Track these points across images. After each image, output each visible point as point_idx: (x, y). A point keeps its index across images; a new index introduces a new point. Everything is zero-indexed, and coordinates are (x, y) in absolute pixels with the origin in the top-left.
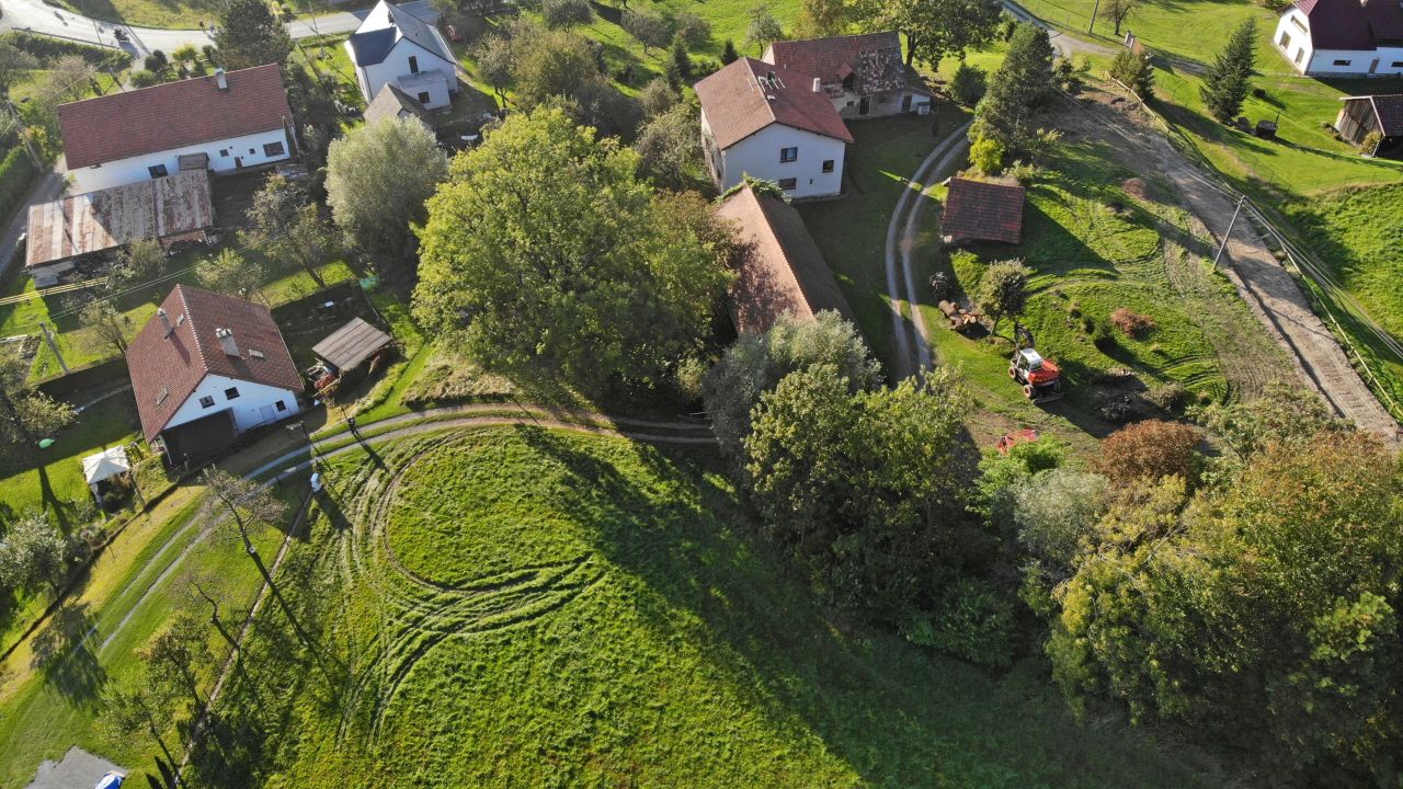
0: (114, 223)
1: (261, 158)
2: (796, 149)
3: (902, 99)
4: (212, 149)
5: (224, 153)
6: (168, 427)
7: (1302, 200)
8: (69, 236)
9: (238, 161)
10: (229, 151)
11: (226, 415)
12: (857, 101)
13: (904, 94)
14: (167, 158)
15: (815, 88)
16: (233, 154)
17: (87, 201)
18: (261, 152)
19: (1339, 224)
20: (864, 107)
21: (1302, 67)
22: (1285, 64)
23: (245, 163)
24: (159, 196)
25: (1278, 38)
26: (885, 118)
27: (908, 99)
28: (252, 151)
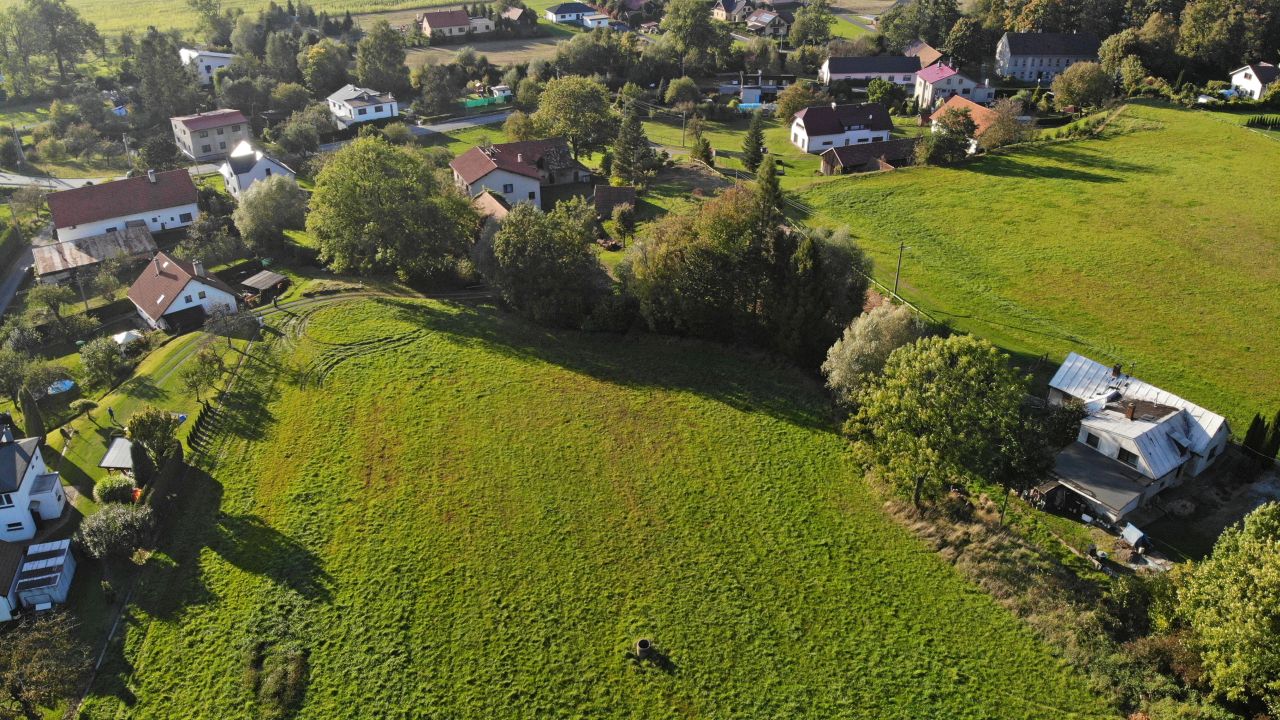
0: (93, 252)
1: (177, 223)
2: (511, 185)
3: (572, 174)
4: (147, 217)
5: (155, 220)
6: (166, 313)
7: (789, 192)
8: (65, 260)
9: (163, 225)
10: (158, 219)
11: (199, 308)
12: (547, 175)
13: (574, 171)
14: (118, 223)
15: (519, 160)
16: (160, 221)
17: (72, 245)
18: (177, 219)
19: (806, 197)
20: (551, 179)
21: (805, 149)
22: (797, 150)
23: (167, 227)
24: (119, 238)
25: (792, 138)
26: (565, 185)
27: (576, 174)
28: (172, 219)
